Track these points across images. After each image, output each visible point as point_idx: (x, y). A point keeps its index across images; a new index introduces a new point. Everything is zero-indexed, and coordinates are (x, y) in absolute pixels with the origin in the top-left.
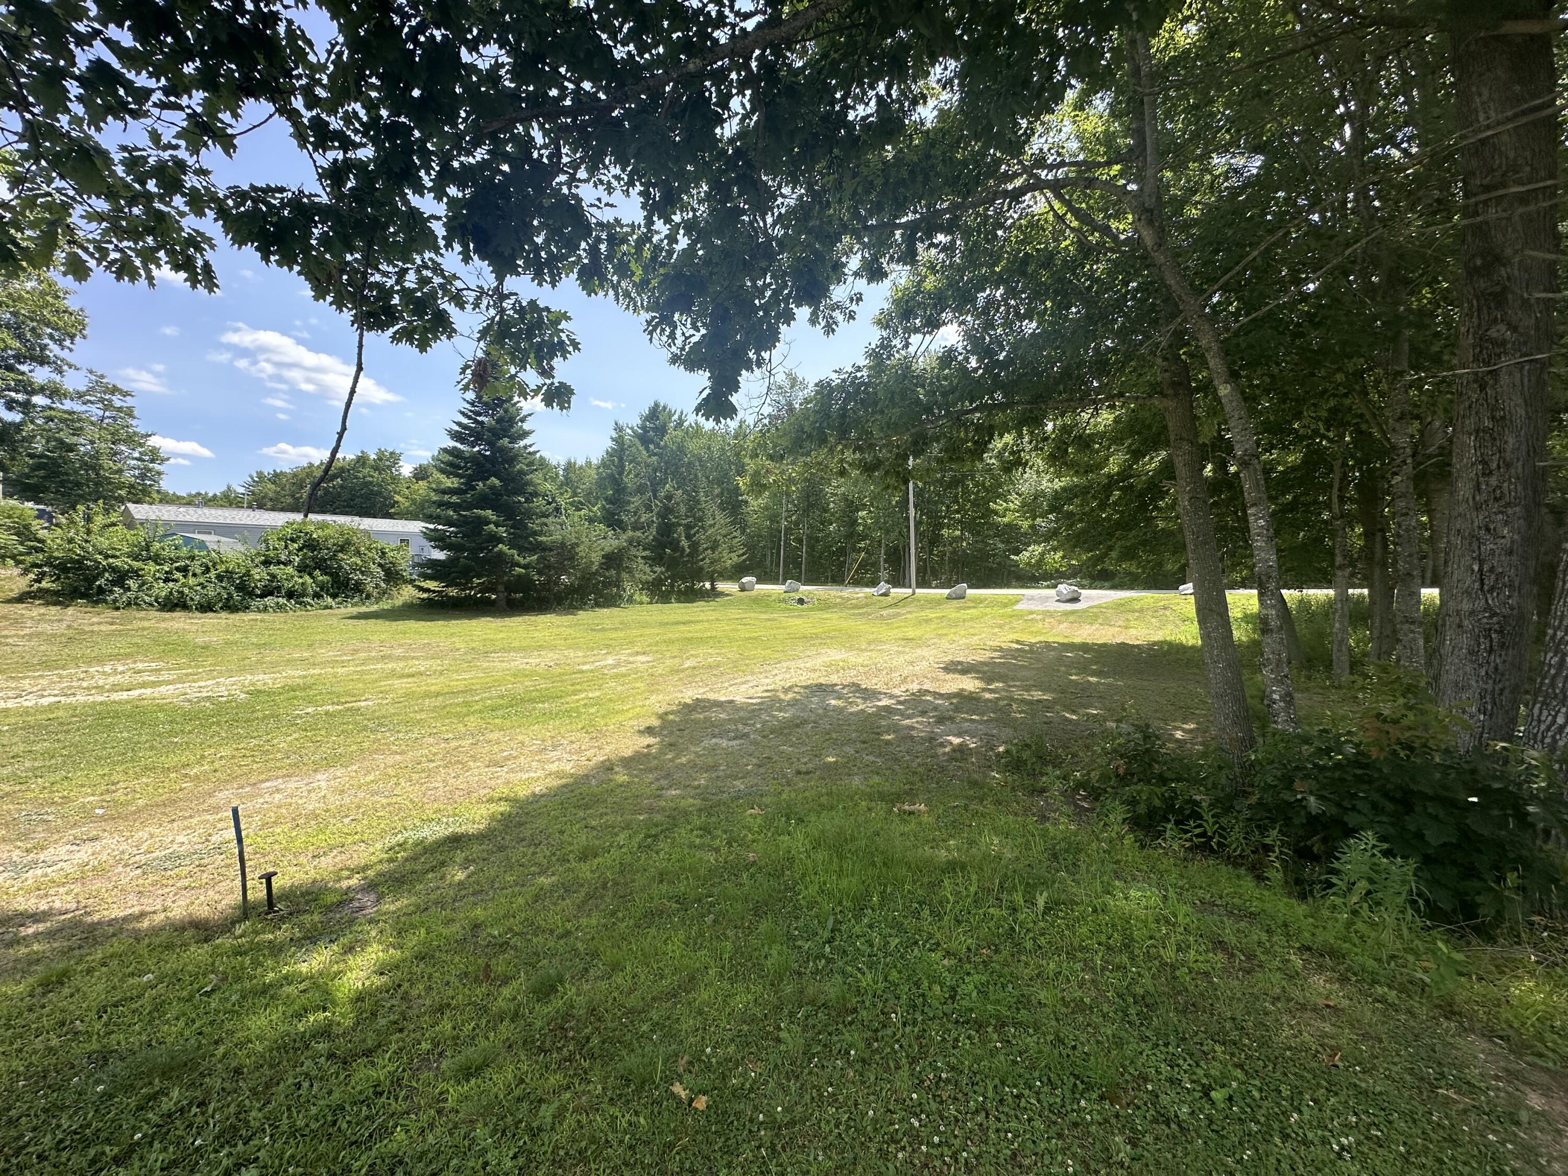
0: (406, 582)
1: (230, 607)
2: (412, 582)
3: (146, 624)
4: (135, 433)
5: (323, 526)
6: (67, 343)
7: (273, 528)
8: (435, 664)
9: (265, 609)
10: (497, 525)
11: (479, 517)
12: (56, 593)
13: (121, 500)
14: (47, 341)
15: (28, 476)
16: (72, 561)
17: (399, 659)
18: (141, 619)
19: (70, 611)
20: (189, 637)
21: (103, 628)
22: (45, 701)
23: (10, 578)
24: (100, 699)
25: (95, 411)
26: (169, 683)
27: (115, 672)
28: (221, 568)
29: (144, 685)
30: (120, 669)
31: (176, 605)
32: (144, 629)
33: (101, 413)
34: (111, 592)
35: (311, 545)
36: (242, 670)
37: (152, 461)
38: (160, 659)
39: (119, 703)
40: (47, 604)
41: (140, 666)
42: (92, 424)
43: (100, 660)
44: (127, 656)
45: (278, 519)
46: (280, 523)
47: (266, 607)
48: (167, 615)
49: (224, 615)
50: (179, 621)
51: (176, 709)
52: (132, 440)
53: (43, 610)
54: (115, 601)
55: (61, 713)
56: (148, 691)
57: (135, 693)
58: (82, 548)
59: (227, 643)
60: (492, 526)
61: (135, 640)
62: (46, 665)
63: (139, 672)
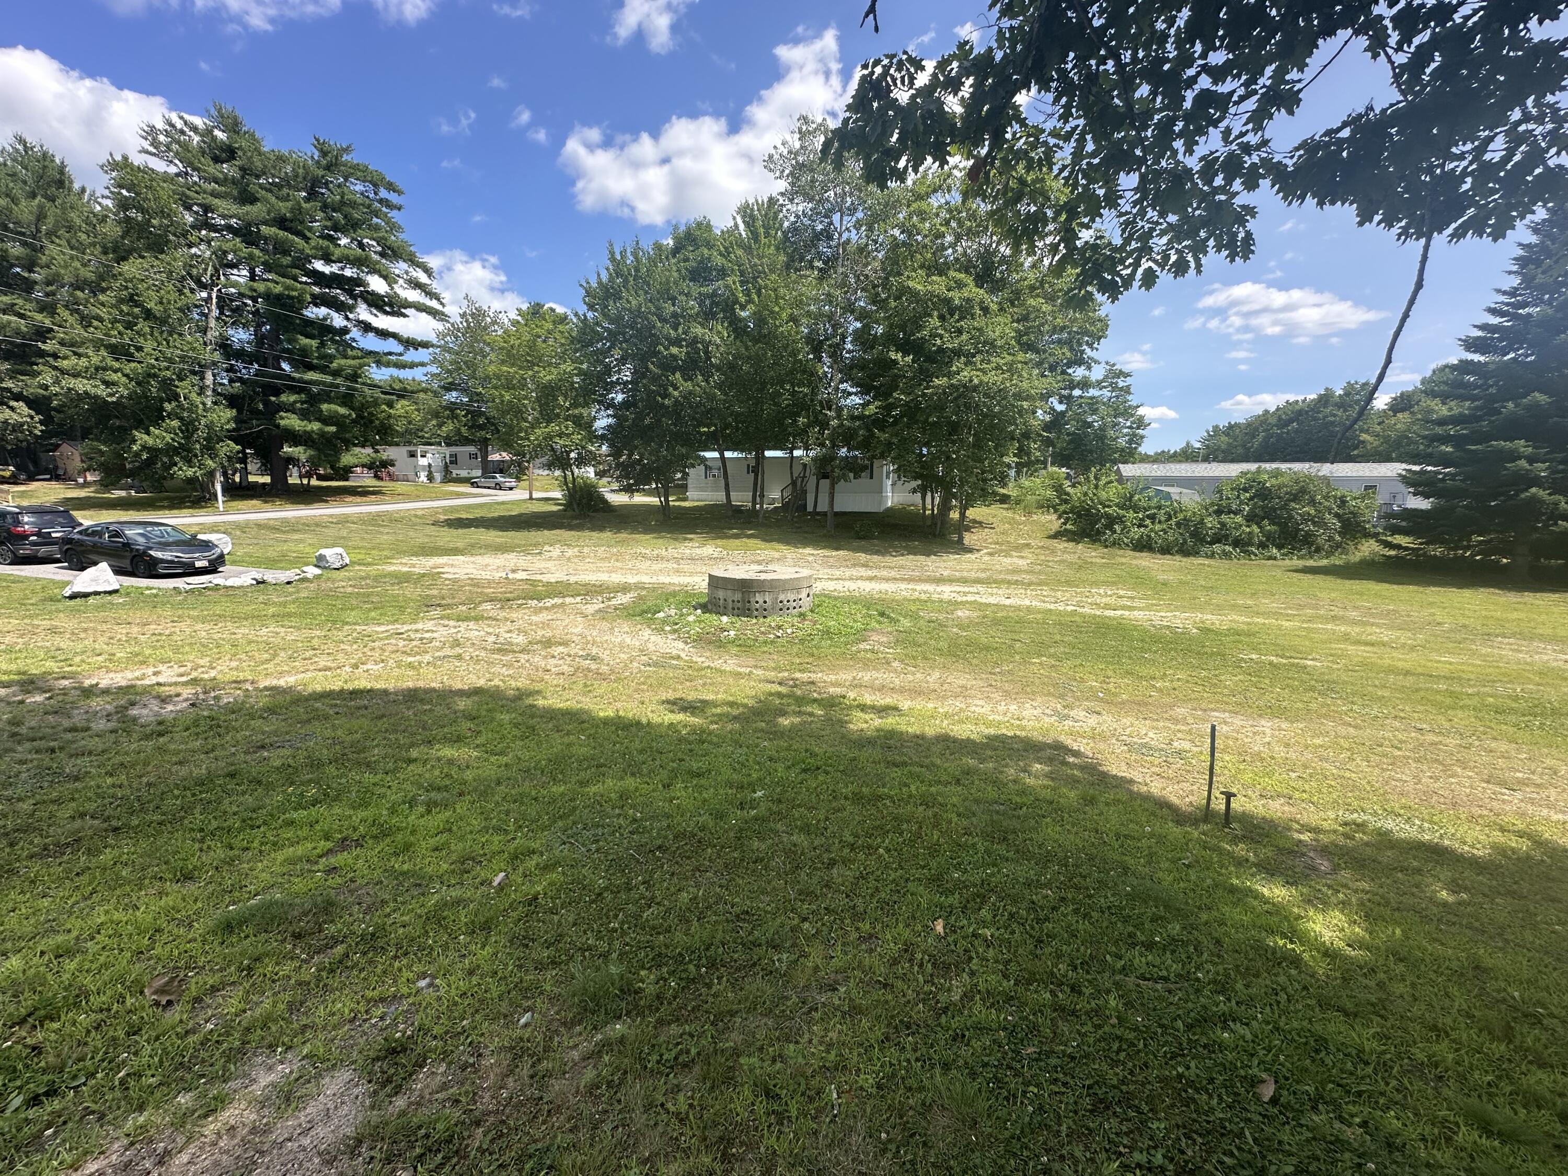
0: (1367, 535)
1: (1185, 552)
2: (1375, 536)
3: (1124, 560)
4: (1130, 407)
5: (1277, 474)
6: (1095, 345)
7: (1228, 478)
8: (1404, 637)
9: (1212, 556)
10: (1531, 460)
11: (1501, 451)
12: (1073, 533)
13: (1115, 462)
14: (1085, 347)
15: (1065, 449)
16: (1084, 509)
17: (1354, 623)
18: (1121, 556)
19: (1080, 546)
20: (1154, 573)
21: (1098, 560)
22: (1070, 608)
23: (1051, 521)
24: (1098, 613)
25: (1106, 393)
26: (1140, 609)
27: (1106, 595)
28: (1181, 516)
29: (1123, 608)
30: (1109, 593)
31: (1144, 547)
32: (1122, 564)
33: (1109, 394)
34: (1105, 533)
35: (1263, 493)
36: (1193, 608)
37: (1138, 428)
38: (1133, 589)
39: (1109, 618)
40: (1069, 540)
41: (1121, 593)
42: (1104, 404)
43: (1096, 584)
44: (1114, 583)
45: (1232, 470)
46: (1234, 474)
47: (1213, 553)
48: (1137, 554)
49: (1178, 557)
50: (1145, 561)
51: (1146, 631)
52: (1127, 412)
53: (1066, 545)
54: (1106, 540)
55: (1077, 619)
56: (1127, 613)
57: (1119, 613)
58: (1091, 499)
59: (1181, 582)
60: (1523, 463)
61: (1118, 572)
62: (1069, 583)
63: (1121, 597)
